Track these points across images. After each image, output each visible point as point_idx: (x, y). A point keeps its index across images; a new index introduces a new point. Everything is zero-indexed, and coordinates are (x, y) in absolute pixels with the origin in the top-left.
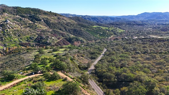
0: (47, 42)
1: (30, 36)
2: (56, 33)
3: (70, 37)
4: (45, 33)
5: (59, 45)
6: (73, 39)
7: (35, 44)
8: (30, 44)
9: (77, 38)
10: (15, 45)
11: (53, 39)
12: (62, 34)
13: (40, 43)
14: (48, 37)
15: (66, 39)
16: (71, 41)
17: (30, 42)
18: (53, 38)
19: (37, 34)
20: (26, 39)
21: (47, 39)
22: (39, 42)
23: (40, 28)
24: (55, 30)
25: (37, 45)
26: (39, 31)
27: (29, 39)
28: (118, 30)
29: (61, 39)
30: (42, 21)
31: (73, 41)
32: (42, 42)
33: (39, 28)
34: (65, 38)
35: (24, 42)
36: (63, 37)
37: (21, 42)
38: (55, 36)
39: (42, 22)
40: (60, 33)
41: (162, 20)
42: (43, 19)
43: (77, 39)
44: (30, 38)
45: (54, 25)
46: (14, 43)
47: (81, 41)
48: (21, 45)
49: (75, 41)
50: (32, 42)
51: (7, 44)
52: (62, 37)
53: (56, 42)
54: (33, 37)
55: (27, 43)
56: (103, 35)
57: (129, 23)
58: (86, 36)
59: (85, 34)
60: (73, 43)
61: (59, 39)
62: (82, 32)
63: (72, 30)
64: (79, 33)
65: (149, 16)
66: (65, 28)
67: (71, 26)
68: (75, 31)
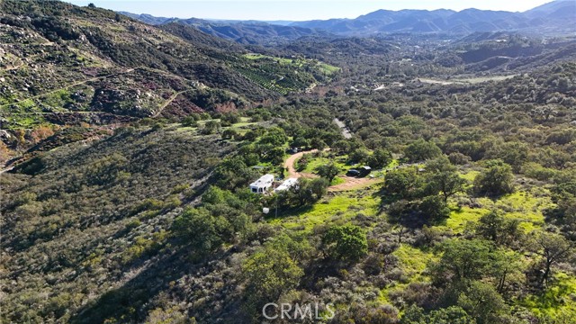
0: (135, 109)
1: (70, 89)
2: (151, 79)
3: (198, 91)
4: (117, 80)
5: (175, 114)
6: (209, 97)
7: (99, 115)
8: (80, 116)
9: (222, 94)
10: (32, 121)
11: (151, 100)
12: (172, 81)
13: (113, 113)
14: (134, 92)
15: (189, 97)
16: (206, 102)
17: (79, 110)
18: (149, 95)
19: (90, 83)
20: (63, 103)
21: (134, 100)
22: (107, 108)
23: (92, 65)
24: (145, 70)
25: (104, 118)
26: (89, 73)
27: (71, 100)
28: (321, 66)
29: (173, 98)
30: (83, 37)
31: (211, 104)
32: (119, 108)
33: (86, 62)
34: (183, 94)
35: (58, 110)
36: (177, 90)
37: (50, 111)
38: (153, 89)
39: (84, 43)
40: (164, 80)
41: (429, 33)
42: (84, 32)
43: (221, 97)
44: (73, 97)
45: (126, 52)
46: (28, 117)
47: (233, 101)
48: (53, 122)
49: (217, 102)
50: (86, 110)
51: (8, 120)
52: (173, 91)
53: (162, 107)
54: (81, 95)
55: (70, 114)
56: (288, 81)
57: (342, 46)
58: (241, 87)
59: (236, 81)
60: (211, 109)
61: (166, 97)
62: (226, 73)
63: (191, 68)
64: (217, 79)
65: (392, 22)
66: (165, 62)
67: (178, 55)
68: (201, 72)
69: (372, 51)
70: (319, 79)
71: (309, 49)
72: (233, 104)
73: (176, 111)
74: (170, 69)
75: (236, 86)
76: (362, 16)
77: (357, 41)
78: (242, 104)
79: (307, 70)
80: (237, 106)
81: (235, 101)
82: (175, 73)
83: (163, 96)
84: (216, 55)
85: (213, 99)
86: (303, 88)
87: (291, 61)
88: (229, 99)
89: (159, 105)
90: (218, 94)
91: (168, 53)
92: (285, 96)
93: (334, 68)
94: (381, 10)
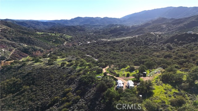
2: (3, 44)
3: (24, 47)
6: (29, 49)
9: (34, 48)
12: (12, 44)
15: (20, 50)
16: (28, 51)
18: (3, 50)
28: (65, 36)
29: (14, 51)
31: (30, 52)
34: (18, 49)
36: (15, 47)
38: (4, 48)
40: (8, 44)
43: (34, 49)
47: (39, 50)
49: (32, 51)
52: (13, 48)
56: (56, 41)
57: (69, 29)
58: (40, 45)
59: (37, 43)
60: (31, 54)
61: (11, 50)
62: (33, 39)
63: (17, 38)
64: (29, 42)
65: (83, 21)
66: (5, 36)
67: (10, 33)
68: (22, 40)
69: (80, 30)
70: (67, 40)
71: (58, 30)
72: (39, 51)
73: (16, 56)
74: (8, 39)
75: (38, 44)
76: (72, 19)
77: (74, 27)
78: (42, 51)
79: (61, 37)
80: (41, 52)
81: (40, 50)
82: (11, 41)
83: (9, 50)
84: (25, 33)
85: (30, 50)
86: (63, 44)
87: (54, 34)
88: (37, 49)
89: (9, 54)
90: (32, 48)
91: (5, 33)
92: (57, 47)
93: (70, 36)
94: (78, 17)
